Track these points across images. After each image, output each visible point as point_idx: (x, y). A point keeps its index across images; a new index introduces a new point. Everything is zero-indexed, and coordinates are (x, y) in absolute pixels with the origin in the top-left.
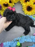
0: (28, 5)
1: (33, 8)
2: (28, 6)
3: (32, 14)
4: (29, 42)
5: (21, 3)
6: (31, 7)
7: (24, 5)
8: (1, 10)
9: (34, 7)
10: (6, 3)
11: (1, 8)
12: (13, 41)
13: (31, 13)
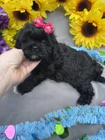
0: (85, 19)
1: (99, 27)
2: (87, 22)
3: (96, 46)
4: (90, 124)
5: (65, 12)
6: (94, 24)
7: (76, 19)
8: (7, 28)
9: (102, 25)
10: (22, 9)
11: (7, 23)
12: (42, 119)
13: (93, 42)
